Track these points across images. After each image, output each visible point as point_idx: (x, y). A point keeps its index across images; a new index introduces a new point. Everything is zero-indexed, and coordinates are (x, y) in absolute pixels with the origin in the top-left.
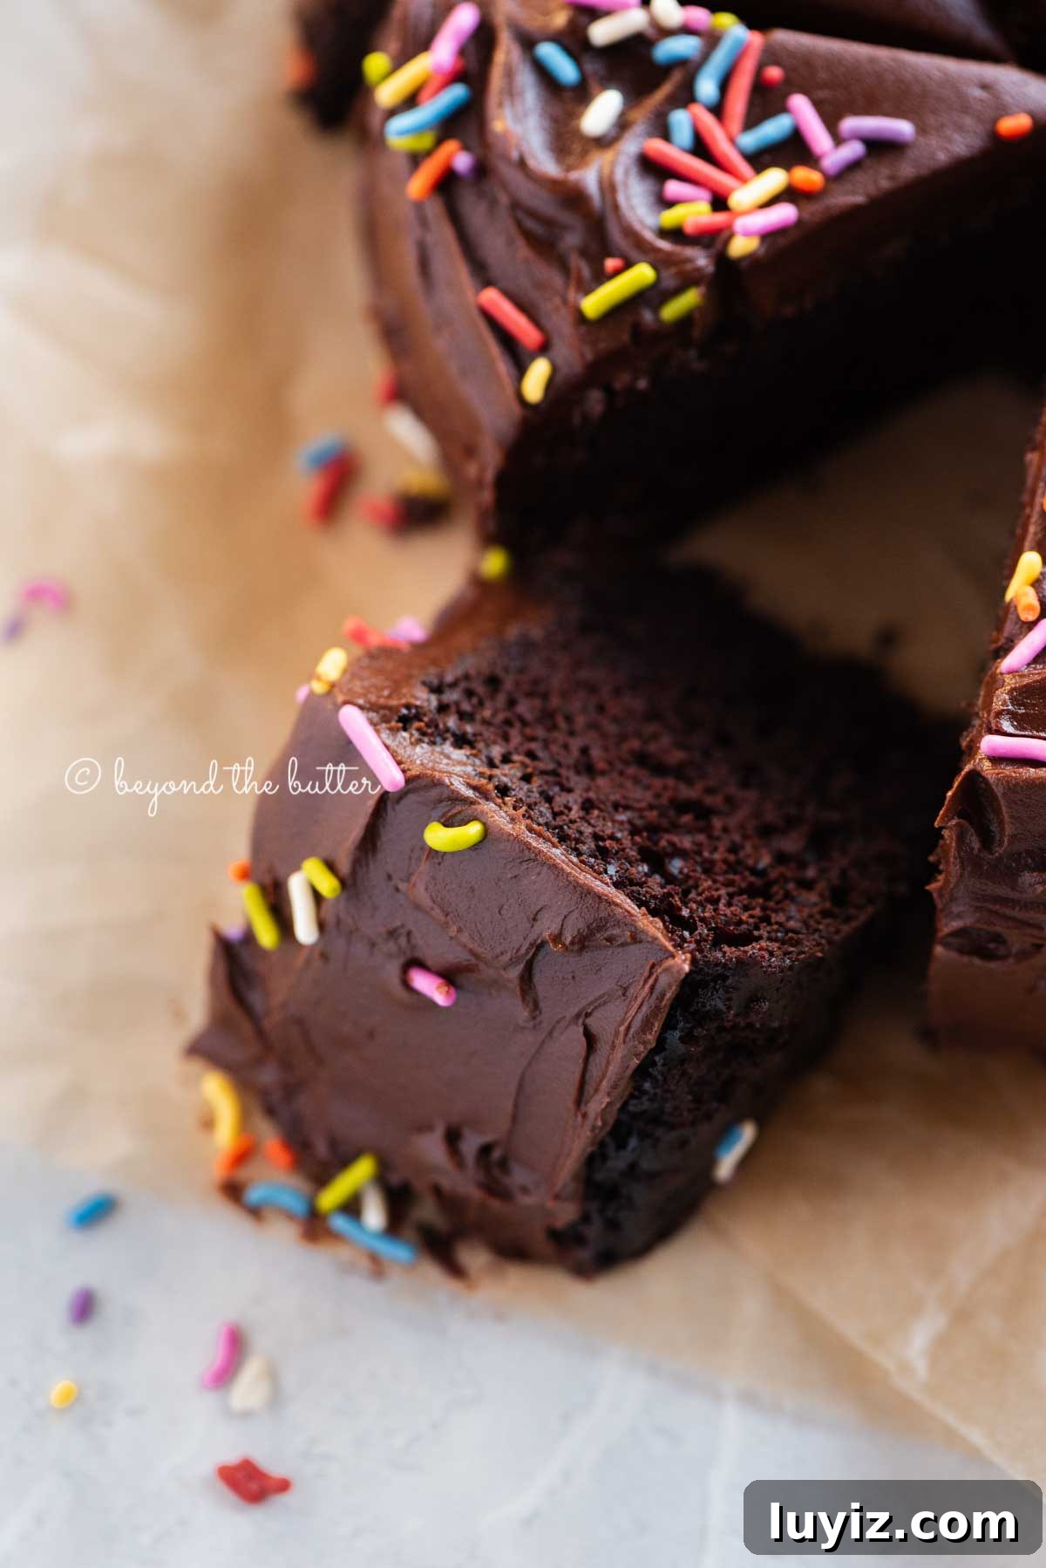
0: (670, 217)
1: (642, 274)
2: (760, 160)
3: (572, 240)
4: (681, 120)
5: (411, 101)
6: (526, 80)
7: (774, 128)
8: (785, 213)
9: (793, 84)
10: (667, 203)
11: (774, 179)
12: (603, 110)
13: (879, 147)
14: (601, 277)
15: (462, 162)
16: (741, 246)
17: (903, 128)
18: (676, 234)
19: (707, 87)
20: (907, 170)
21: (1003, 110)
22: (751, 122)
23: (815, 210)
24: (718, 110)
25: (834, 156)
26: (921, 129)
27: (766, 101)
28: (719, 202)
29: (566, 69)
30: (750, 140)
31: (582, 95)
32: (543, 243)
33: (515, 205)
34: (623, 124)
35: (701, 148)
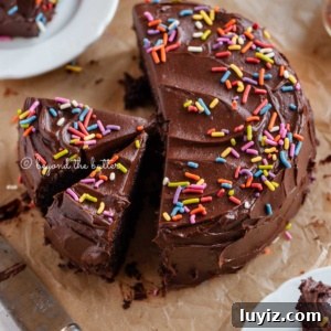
0: (72, 141)
1: (66, 151)
2: (90, 132)
3: (53, 145)
4: (76, 124)
5: (25, 118)
6: (47, 115)
7: (94, 126)
8: (94, 141)
9: (98, 119)
10: (72, 139)
11: (93, 135)
12: (61, 121)
13: (113, 130)
14: (58, 151)
15: (34, 130)
16: (85, 147)
17: (119, 128)
18: (73, 144)
19: (82, 118)
20: (118, 136)
21: (138, 125)
22: (89, 125)
23: (100, 142)
24: (83, 122)
25: (105, 132)
26: (122, 128)
27: (93, 121)
28: (82, 139)
29: (55, 114)
30: (89, 128)
31: (58, 118)
32: (48, 145)
33: (43, 139)
34: (65, 124)
35: (79, 129)
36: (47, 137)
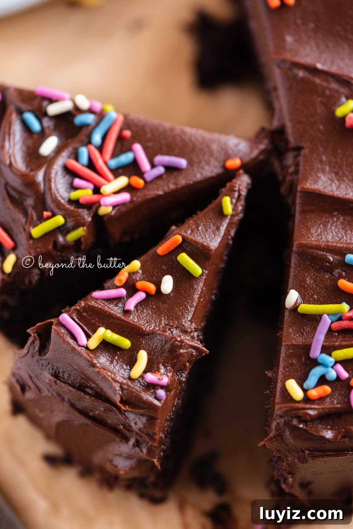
0: (75, 195)
1: (59, 220)
2: (117, 172)
3: (30, 202)
4: (84, 152)
6: (17, 128)
7: (126, 158)
8: (126, 197)
9: (135, 138)
10: (74, 188)
11: (122, 181)
12: (50, 145)
13: (170, 169)
14: (42, 219)
16: (104, 210)
17: (183, 162)
18: (76, 203)
19: (97, 138)
20: (182, 182)
21: (228, 157)
22: (115, 155)
23: (139, 197)
24: (101, 149)
25: (151, 173)
26: (191, 163)
27: (123, 145)
28: (97, 190)
29: (36, 125)
30: (113, 163)
31: (43, 136)
32: (17, 203)
33: (7, 184)
34: (58, 151)
35: (91, 165)
36: (16, 182)
